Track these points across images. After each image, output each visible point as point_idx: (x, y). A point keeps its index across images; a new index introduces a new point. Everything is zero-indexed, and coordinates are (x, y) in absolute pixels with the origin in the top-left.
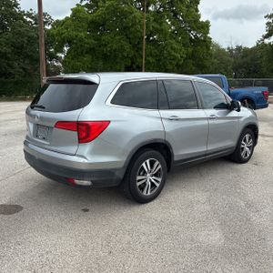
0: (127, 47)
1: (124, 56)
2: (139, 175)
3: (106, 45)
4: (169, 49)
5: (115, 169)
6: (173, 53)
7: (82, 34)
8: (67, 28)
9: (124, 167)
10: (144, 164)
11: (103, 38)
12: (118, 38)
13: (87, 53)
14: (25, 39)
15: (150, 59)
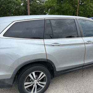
0: (71, 8)
1: (70, 12)
2: (26, 81)
3: (63, 8)
4: (89, 7)
5: (5, 80)
6: (91, 9)
7: (55, 5)
8: (49, 3)
9: (11, 78)
10: (30, 75)
11: (62, 5)
12: (68, 4)
13: (56, 11)
14: (36, 9)
15: (81, 12)
